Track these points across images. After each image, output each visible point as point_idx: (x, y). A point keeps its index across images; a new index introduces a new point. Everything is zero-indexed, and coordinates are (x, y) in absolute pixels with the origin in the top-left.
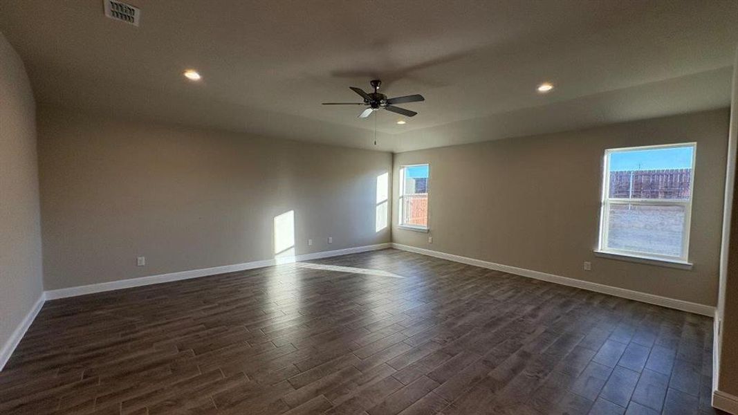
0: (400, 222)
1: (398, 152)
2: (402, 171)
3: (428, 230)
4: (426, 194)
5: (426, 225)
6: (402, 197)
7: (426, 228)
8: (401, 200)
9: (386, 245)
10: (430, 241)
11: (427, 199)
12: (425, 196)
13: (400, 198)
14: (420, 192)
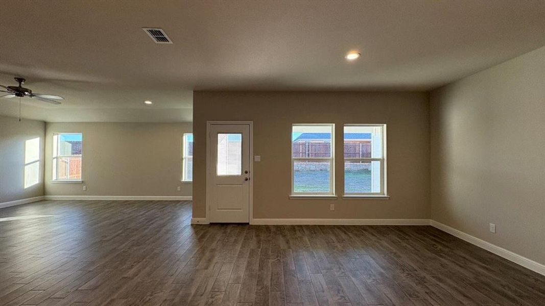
0: (54, 178)
1: (52, 121)
2: (55, 137)
3: (83, 182)
4: (81, 155)
5: (81, 178)
6: (57, 158)
7: (80, 180)
8: (55, 161)
9: (38, 198)
10: (84, 189)
11: (81, 159)
12: (80, 157)
13: (54, 158)
14: (76, 153)
